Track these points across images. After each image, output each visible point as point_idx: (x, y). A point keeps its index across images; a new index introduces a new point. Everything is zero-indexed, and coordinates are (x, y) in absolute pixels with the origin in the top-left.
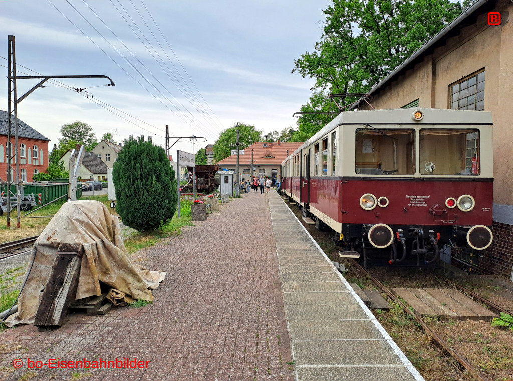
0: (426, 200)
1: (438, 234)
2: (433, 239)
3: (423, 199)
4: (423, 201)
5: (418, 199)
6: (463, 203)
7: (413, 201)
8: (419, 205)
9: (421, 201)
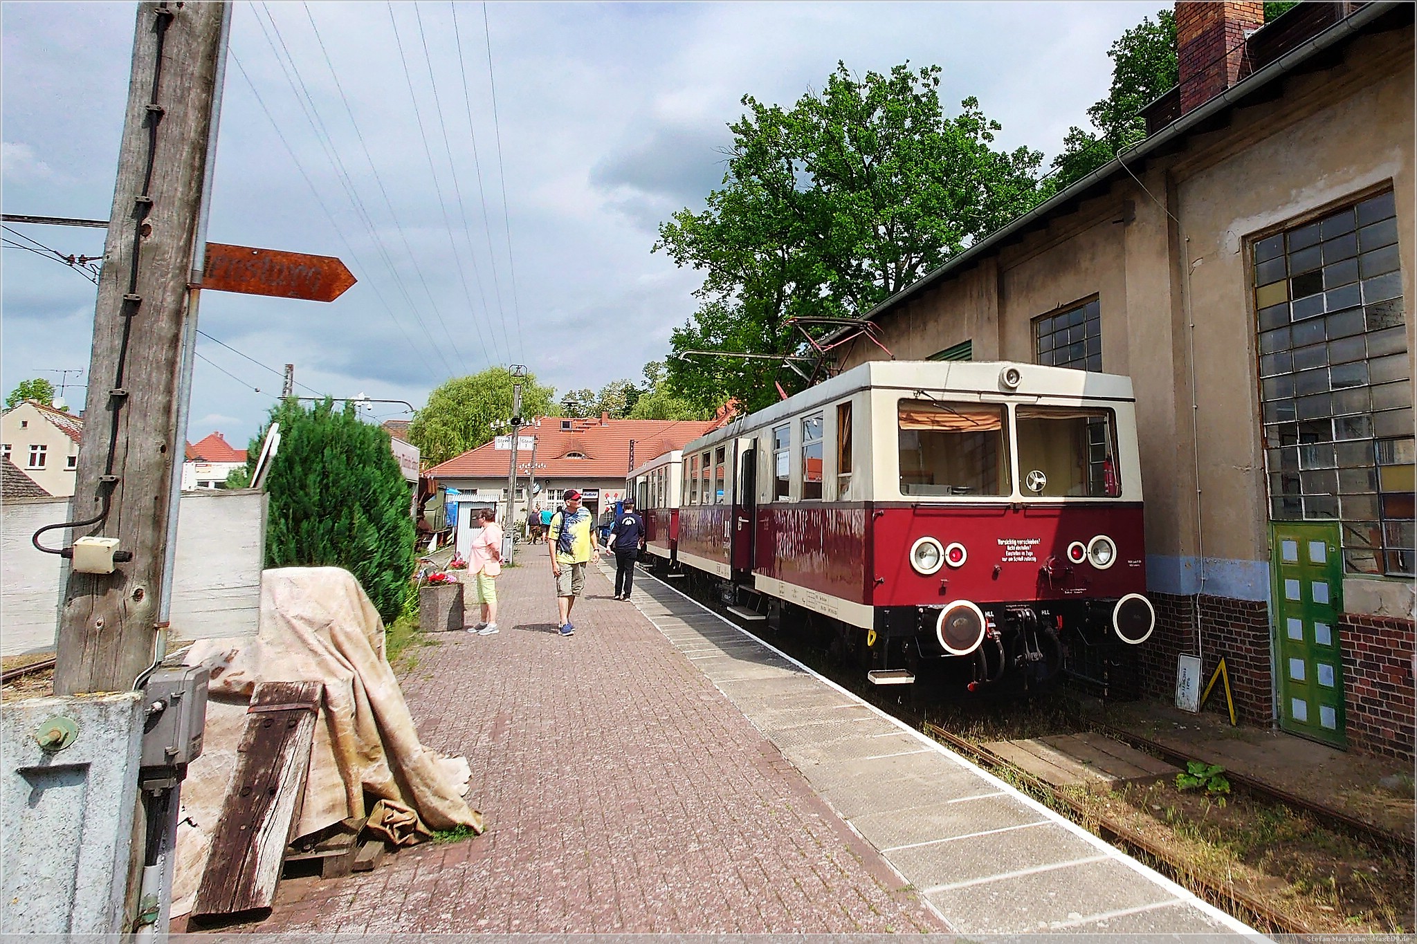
0: (1033, 548)
1: (1059, 619)
2: (1049, 629)
3: (1028, 545)
4: (1028, 551)
5: (1020, 545)
6: (1095, 552)
7: (1010, 551)
8: (1021, 559)
9: (1025, 551)
